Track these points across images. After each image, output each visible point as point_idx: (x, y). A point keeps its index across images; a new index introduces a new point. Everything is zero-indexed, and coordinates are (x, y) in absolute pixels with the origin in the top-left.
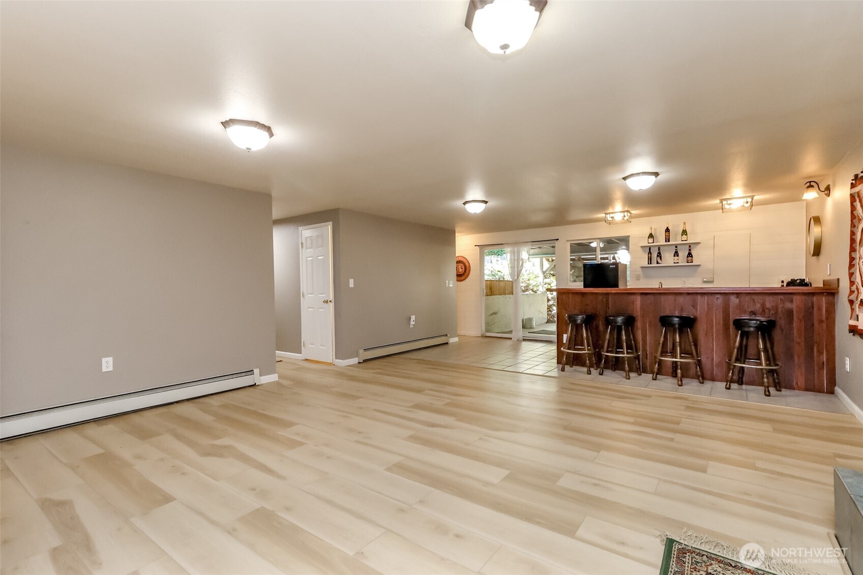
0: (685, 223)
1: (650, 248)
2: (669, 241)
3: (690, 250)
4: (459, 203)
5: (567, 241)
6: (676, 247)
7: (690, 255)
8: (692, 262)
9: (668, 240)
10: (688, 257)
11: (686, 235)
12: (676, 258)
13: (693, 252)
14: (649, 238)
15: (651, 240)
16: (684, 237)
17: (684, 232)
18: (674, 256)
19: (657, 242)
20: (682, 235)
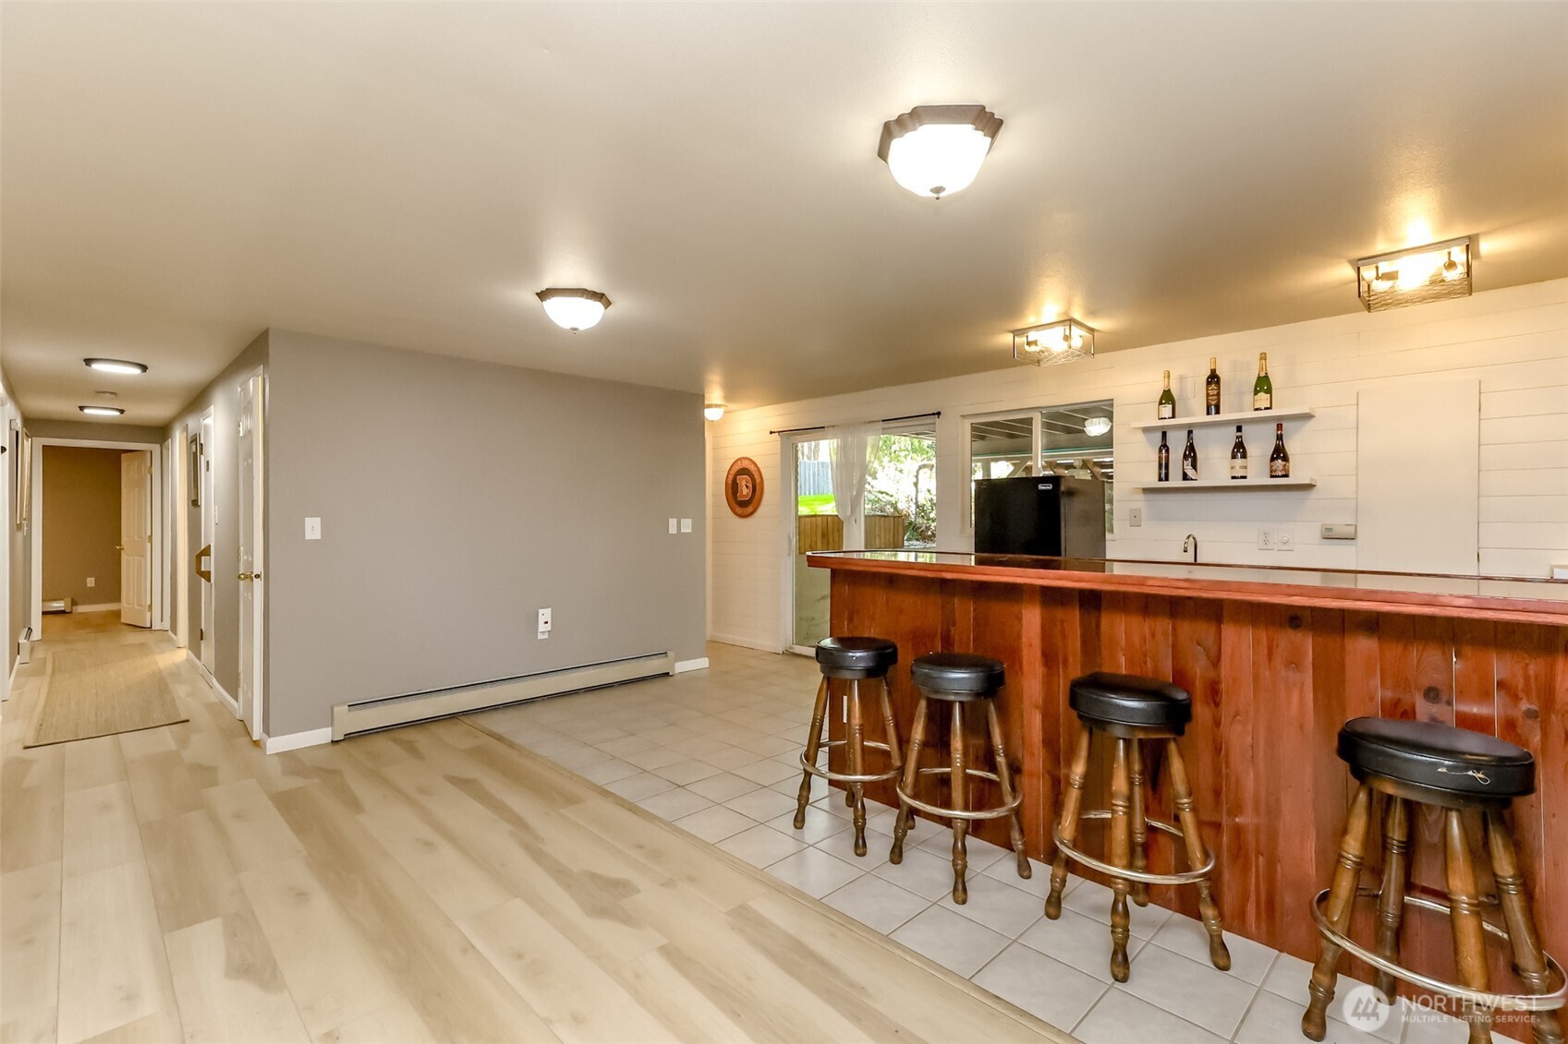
0: (1263, 357)
1: (1164, 434)
2: (1218, 412)
3: (1280, 438)
4: (525, 296)
5: (963, 416)
6: (1239, 429)
7: (1279, 453)
8: (1286, 476)
9: (1214, 406)
10: (1273, 459)
11: (1269, 391)
12: (1239, 461)
13: (1291, 447)
14: (1161, 403)
15: (1167, 410)
16: (1263, 399)
17: (1263, 384)
18: (1234, 457)
19: (1187, 416)
20: (1256, 393)
